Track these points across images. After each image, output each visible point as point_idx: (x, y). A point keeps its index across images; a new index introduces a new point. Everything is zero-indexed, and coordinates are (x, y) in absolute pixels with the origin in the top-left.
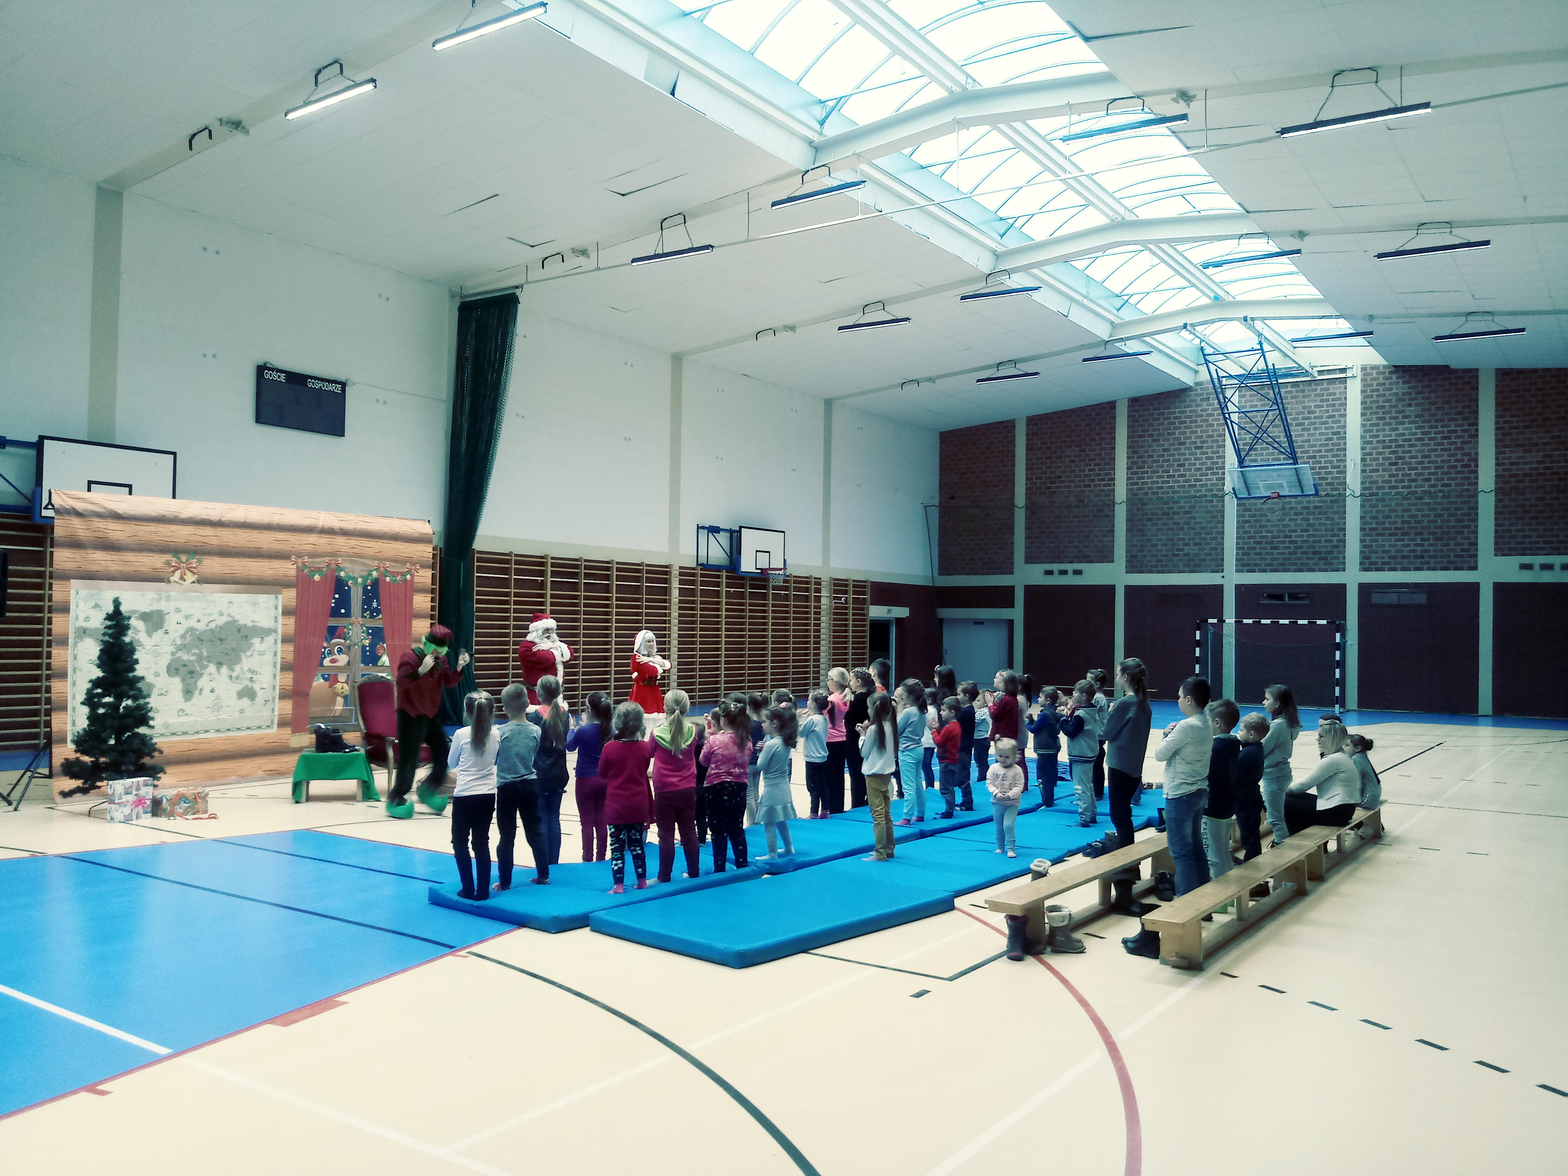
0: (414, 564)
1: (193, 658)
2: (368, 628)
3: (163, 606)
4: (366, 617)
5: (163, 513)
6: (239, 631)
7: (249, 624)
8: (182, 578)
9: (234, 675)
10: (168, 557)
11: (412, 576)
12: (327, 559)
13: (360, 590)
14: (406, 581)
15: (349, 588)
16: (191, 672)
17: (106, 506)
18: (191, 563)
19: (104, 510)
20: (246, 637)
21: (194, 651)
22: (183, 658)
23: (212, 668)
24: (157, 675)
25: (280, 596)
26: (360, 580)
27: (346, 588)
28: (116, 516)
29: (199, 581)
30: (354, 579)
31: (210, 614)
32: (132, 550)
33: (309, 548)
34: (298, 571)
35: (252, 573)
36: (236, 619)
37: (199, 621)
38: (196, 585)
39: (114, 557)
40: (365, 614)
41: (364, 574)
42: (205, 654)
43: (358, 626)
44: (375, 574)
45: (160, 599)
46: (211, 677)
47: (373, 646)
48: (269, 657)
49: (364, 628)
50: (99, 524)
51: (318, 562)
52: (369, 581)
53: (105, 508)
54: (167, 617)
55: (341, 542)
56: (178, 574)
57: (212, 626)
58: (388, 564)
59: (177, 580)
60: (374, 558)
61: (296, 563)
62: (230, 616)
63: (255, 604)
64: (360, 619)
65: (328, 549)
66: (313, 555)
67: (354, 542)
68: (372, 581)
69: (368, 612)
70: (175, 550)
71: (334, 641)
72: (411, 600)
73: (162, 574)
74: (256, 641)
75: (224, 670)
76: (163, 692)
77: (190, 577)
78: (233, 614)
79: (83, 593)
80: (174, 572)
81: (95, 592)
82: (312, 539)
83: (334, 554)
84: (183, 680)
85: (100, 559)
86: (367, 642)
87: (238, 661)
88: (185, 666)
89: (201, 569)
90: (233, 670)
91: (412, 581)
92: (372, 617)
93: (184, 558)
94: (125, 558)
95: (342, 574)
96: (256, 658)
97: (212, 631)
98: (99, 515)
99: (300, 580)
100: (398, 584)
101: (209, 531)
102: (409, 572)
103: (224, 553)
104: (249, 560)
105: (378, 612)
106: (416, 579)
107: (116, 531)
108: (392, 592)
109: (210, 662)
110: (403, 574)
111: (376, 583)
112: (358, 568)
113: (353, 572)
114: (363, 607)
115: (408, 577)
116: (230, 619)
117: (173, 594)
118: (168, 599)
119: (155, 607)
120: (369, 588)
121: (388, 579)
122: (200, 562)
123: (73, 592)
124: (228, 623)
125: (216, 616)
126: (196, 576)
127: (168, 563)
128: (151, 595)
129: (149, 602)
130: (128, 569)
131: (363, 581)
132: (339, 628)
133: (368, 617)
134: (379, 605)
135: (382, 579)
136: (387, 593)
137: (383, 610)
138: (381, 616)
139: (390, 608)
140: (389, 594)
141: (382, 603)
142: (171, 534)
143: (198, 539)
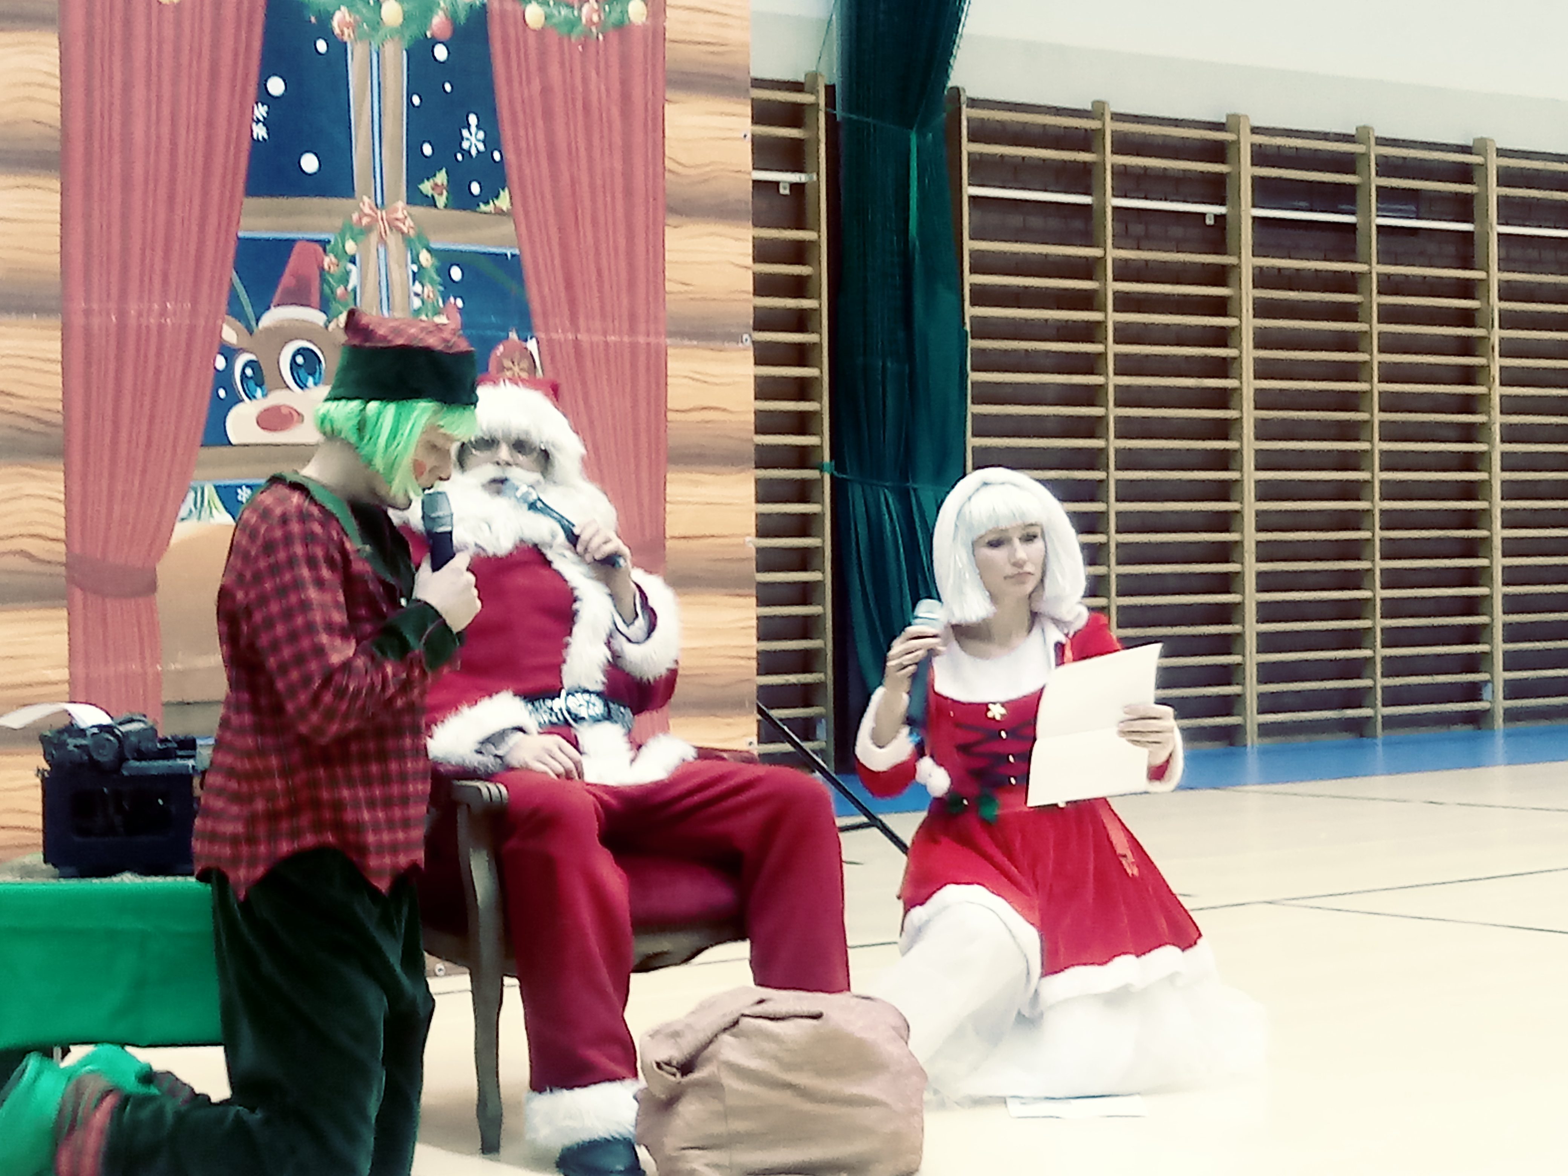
2: (446, 256)
4: (432, 202)
13: (398, 63)
15: (340, 50)
26: (394, 10)
27: (324, 47)
30: (363, 4)
40: (426, 187)
43: (393, 240)
49: (425, 258)
52: (438, 20)
64: (400, 208)
68: (453, 20)
69: (441, 177)
71: (274, 316)
92: (461, 201)
100: (585, 38)
105: (490, 175)
111: (473, 32)
114: (414, 150)
115: (637, 9)
120: (441, 53)
121: (528, 15)
131: (409, 17)
132: (297, 247)
133: (441, 201)
134: (492, 141)
135: (503, 14)
136: (536, 85)
137: (513, 174)
138: (504, 201)
139: (552, 157)
140: (546, 90)
141: (507, 133)
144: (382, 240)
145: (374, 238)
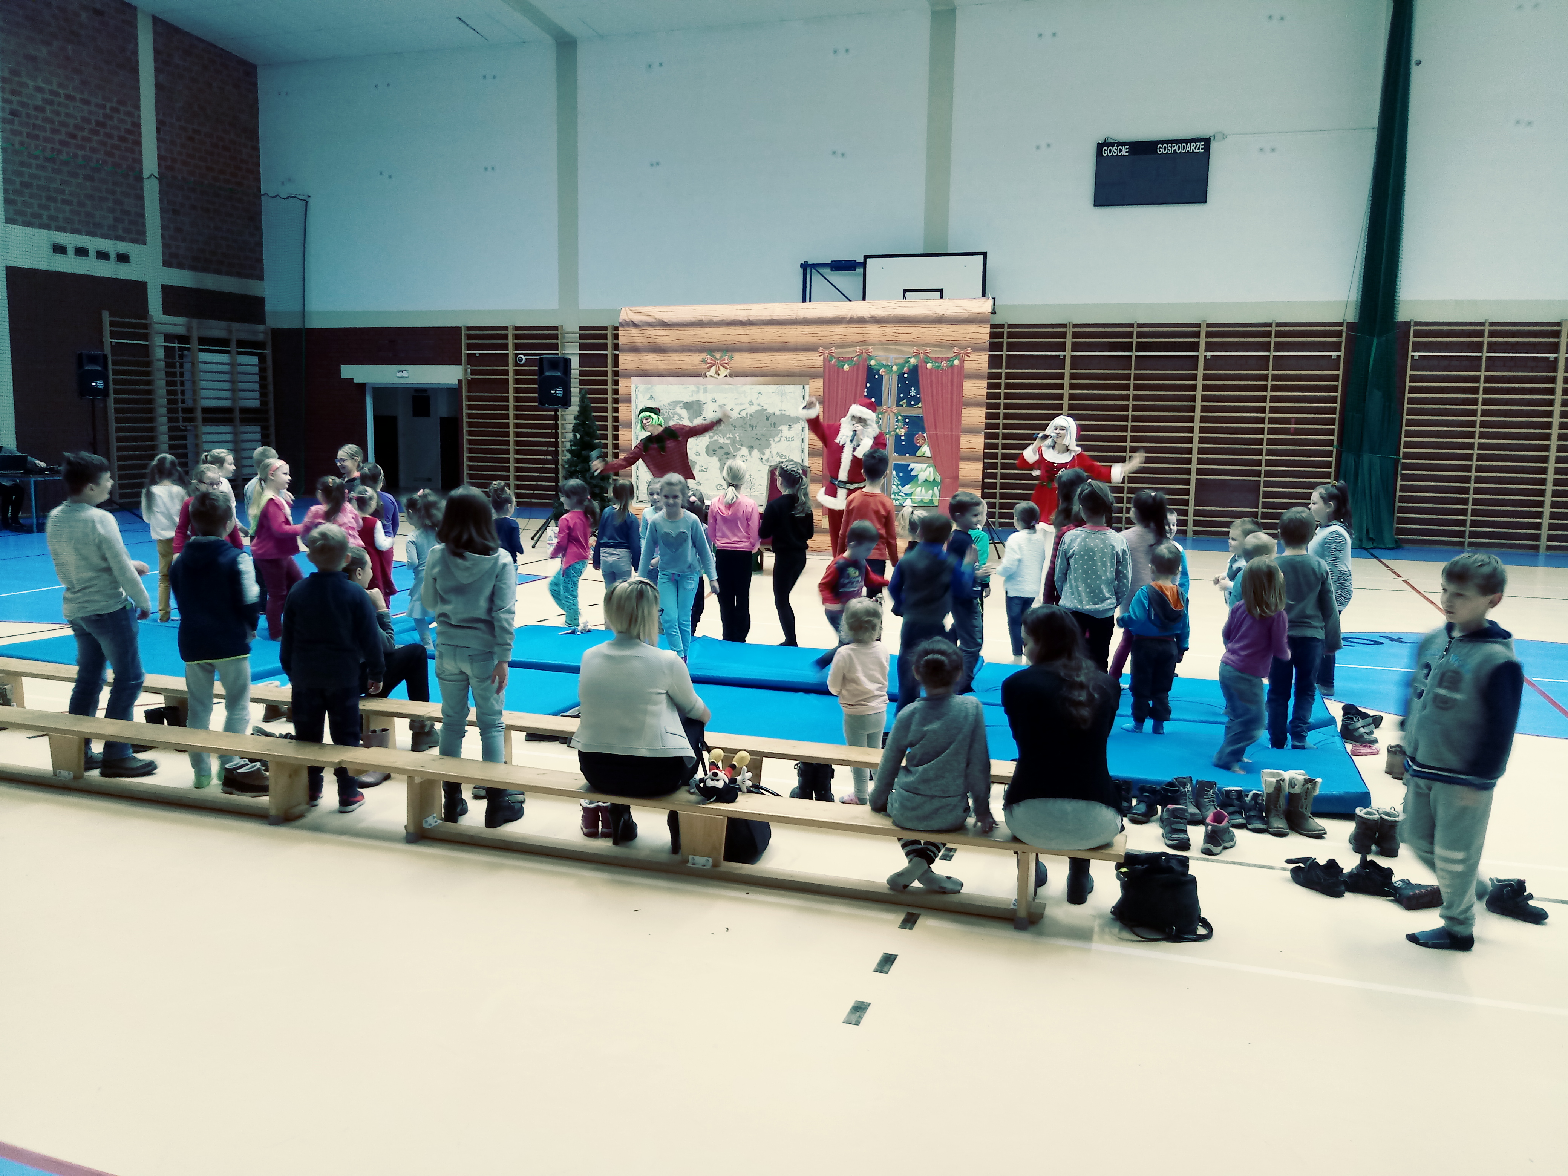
0: (965, 348)
1: (728, 442)
2: (905, 417)
3: (702, 397)
4: (902, 406)
5: (700, 318)
6: (768, 419)
7: (778, 413)
8: (717, 373)
9: (765, 458)
10: (704, 355)
11: (962, 361)
12: (858, 349)
13: (895, 378)
14: (952, 366)
15: (881, 377)
16: (727, 454)
17: (656, 317)
18: (724, 360)
19: (654, 320)
20: (775, 424)
21: (728, 436)
22: (720, 441)
23: (744, 451)
24: (698, 454)
25: (807, 387)
26: (895, 368)
27: (877, 377)
28: (664, 324)
29: (731, 375)
30: (889, 368)
31: (741, 404)
32: (676, 351)
33: (836, 338)
34: (824, 362)
35: (779, 366)
36: (765, 408)
37: (732, 410)
38: (729, 378)
39: (662, 358)
40: (901, 403)
41: (901, 361)
42: (738, 439)
43: (891, 414)
44: (913, 361)
45: (698, 392)
46: (744, 459)
47: (910, 436)
48: (797, 443)
49: (900, 417)
50: (650, 331)
51: (848, 352)
52: (905, 369)
53: (656, 318)
55: (873, 330)
56: (713, 369)
57: (743, 414)
58: (929, 349)
59: (713, 375)
60: (912, 344)
61: (823, 354)
62: (759, 405)
63: (782, 394)
64: (894, 407)
65: (859, 338)
66: (842, 345)
67: (888, 329)
68: (909, 368)
69: (905, 401)
70: (710, 349)
72: (960, 387)
73: (699, 370)
74: (784, 428)
75: (755, 452)
76: (703, 469)
77: (723, 372)
78: (762, 404)
79: (641, 387)
80: (709, 368)
81: (650, 386)
82: (840, 329)
83: (863, 343)
84: (720, 460)
85: (652, 360)
86: (902, 432)
87: (768, 445)
88: (721, 448)
89: (732, 364)
90: (764, 454)
91: (961, 367)
92: (909, 405)
93: (718, 355)
94: (669, 358)
95: (873, 363)
96: (784, 443)
97: (743, 418)
98: (650, 325)
99: (827, 370)
100: (942, 370)
101: (740, 330)
102: (957, 356)
103: (754, 349)
104: (774, 354)
105: (917, 400)
106: (967, 364)
107: (664, 337)
108: (934, 378)
109: (742, 445)
110: (948, 359)
111: (914, 370)
112: (892, 355)
113: (887, 360)
114: (899, 395)
115: (956, 362)
116: (760, 408)
117: (709, 387)
118: (705, 391)
119: (695, 398)
120: (906, 375)
121: (929, 366)
122: (731, 358)
123: (633, 387)
124: (757, 411)
125: (747, 406)
126: (729, 371)
127: (704, 361)
128: (692, 388)
129: (690, 394)
130: (673, 367)
131: (898, 369)
133: (904, 406)
134: (917, 393)
135: (921, 366)
136: (929, 381)
137: (922, 399)
138: (920, 405)
139: (932, 396)
140: (931, 381)
141: (921, 390)
142: (706, 335)
143: (730, 338)
144: (889, 415)
145: (886, 414)
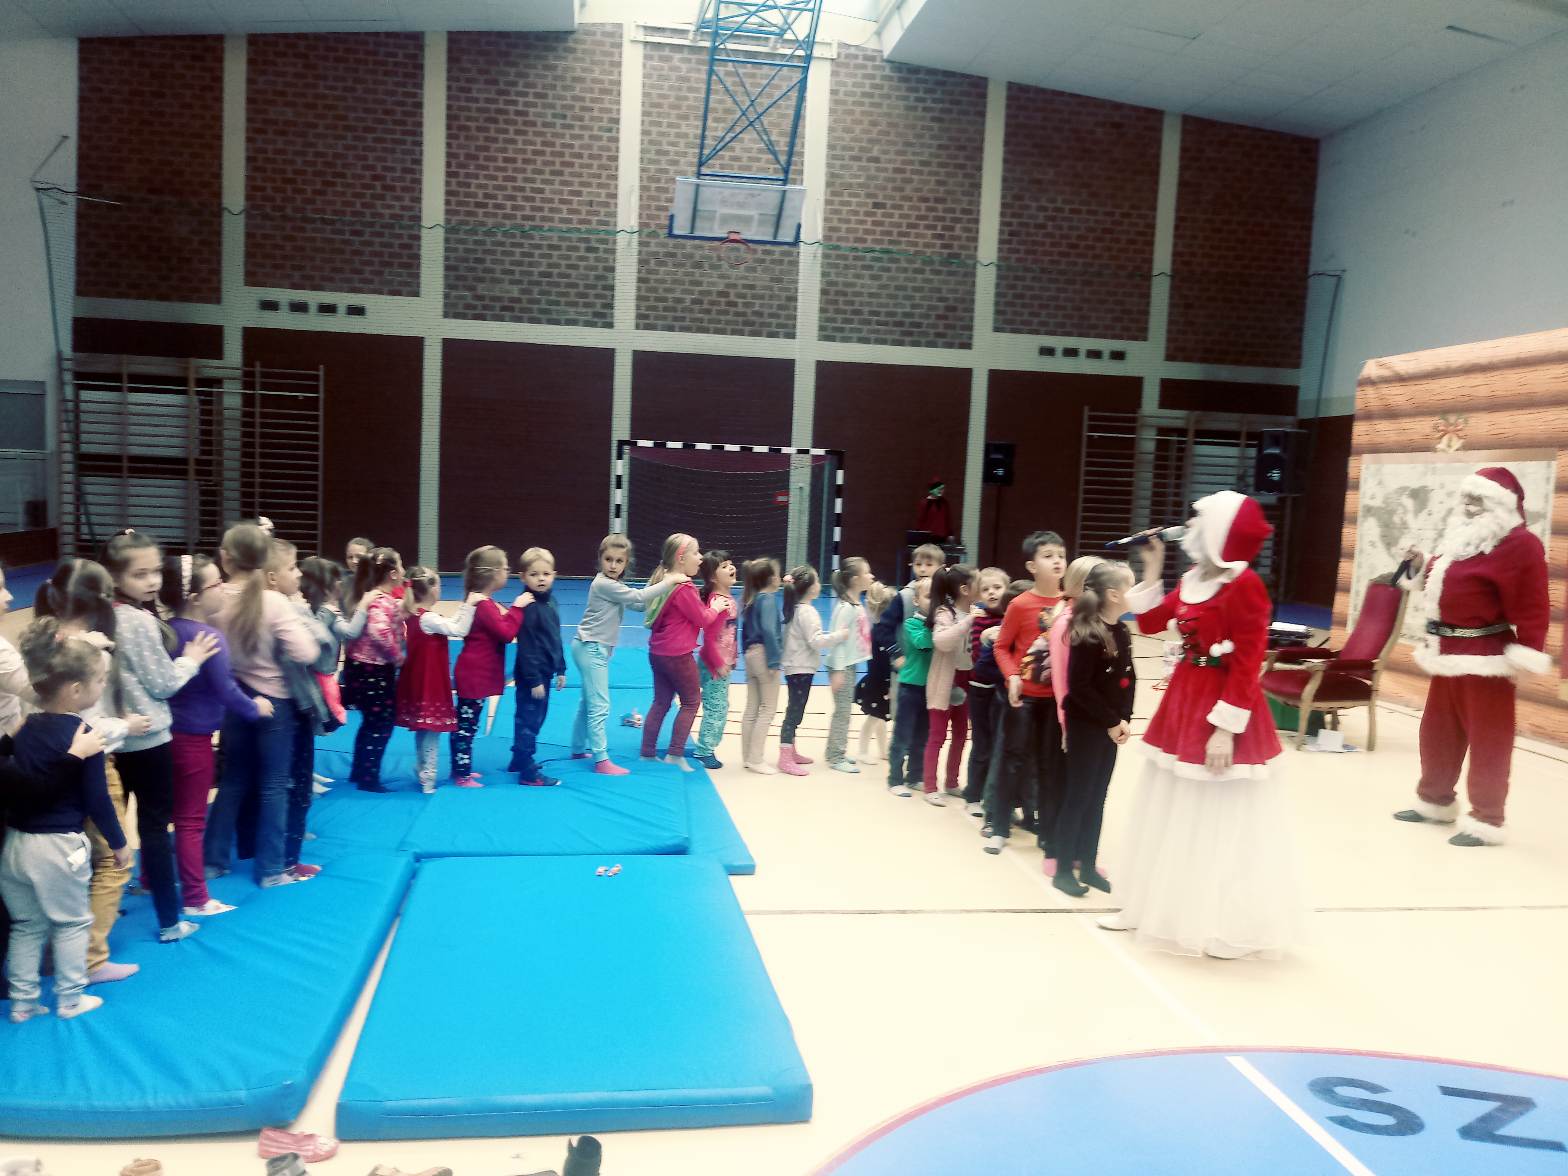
3: (1429, 481)
5: (1439, 365)
8: (1449, 446)
10: (1436, 420)
18: (1460, 425)
19: (1393, 375)
25: (1554, 463)
28: (1401, 379)
29: (1463, 448)
32: (1408, 415)
35: (1521, 431)
38: (1461, 453)
39: (1394, 426)
45: (1426, 473)
50: (1385, 390)
53: (1394, 372)
54: (1432, 495)
56: (1445, 439)
59: (1444, 448)
70: (1443, 410)
73: (1429, 441)
77: (1457, 443)
79: (1373, 468)
80: (1441, 437)
81: (1379, 466)
85: (1386, 430)
89: (1467, 431)
93: (1452, 419)
94: (1401, 426)
98: (1387, 381)
101: (1478, 379)
103: (1495, 406)
107: (1398, 395)
117: (1439, 465)
118: (1434, 471)
119: (1422, 483)
122: (1466, 422)
123: (1363, 467)
126: (1462, 441)
127: (1436, 428)
128: (1420, 467)
129: (1418, 476)
130: (1404, 438)
142: (1440, 390)
143: (1467, 391)
